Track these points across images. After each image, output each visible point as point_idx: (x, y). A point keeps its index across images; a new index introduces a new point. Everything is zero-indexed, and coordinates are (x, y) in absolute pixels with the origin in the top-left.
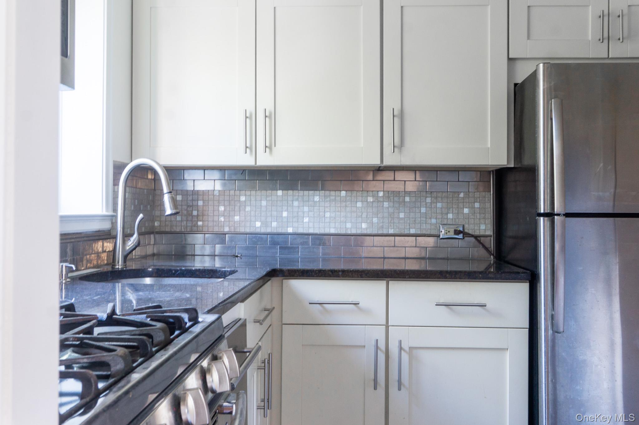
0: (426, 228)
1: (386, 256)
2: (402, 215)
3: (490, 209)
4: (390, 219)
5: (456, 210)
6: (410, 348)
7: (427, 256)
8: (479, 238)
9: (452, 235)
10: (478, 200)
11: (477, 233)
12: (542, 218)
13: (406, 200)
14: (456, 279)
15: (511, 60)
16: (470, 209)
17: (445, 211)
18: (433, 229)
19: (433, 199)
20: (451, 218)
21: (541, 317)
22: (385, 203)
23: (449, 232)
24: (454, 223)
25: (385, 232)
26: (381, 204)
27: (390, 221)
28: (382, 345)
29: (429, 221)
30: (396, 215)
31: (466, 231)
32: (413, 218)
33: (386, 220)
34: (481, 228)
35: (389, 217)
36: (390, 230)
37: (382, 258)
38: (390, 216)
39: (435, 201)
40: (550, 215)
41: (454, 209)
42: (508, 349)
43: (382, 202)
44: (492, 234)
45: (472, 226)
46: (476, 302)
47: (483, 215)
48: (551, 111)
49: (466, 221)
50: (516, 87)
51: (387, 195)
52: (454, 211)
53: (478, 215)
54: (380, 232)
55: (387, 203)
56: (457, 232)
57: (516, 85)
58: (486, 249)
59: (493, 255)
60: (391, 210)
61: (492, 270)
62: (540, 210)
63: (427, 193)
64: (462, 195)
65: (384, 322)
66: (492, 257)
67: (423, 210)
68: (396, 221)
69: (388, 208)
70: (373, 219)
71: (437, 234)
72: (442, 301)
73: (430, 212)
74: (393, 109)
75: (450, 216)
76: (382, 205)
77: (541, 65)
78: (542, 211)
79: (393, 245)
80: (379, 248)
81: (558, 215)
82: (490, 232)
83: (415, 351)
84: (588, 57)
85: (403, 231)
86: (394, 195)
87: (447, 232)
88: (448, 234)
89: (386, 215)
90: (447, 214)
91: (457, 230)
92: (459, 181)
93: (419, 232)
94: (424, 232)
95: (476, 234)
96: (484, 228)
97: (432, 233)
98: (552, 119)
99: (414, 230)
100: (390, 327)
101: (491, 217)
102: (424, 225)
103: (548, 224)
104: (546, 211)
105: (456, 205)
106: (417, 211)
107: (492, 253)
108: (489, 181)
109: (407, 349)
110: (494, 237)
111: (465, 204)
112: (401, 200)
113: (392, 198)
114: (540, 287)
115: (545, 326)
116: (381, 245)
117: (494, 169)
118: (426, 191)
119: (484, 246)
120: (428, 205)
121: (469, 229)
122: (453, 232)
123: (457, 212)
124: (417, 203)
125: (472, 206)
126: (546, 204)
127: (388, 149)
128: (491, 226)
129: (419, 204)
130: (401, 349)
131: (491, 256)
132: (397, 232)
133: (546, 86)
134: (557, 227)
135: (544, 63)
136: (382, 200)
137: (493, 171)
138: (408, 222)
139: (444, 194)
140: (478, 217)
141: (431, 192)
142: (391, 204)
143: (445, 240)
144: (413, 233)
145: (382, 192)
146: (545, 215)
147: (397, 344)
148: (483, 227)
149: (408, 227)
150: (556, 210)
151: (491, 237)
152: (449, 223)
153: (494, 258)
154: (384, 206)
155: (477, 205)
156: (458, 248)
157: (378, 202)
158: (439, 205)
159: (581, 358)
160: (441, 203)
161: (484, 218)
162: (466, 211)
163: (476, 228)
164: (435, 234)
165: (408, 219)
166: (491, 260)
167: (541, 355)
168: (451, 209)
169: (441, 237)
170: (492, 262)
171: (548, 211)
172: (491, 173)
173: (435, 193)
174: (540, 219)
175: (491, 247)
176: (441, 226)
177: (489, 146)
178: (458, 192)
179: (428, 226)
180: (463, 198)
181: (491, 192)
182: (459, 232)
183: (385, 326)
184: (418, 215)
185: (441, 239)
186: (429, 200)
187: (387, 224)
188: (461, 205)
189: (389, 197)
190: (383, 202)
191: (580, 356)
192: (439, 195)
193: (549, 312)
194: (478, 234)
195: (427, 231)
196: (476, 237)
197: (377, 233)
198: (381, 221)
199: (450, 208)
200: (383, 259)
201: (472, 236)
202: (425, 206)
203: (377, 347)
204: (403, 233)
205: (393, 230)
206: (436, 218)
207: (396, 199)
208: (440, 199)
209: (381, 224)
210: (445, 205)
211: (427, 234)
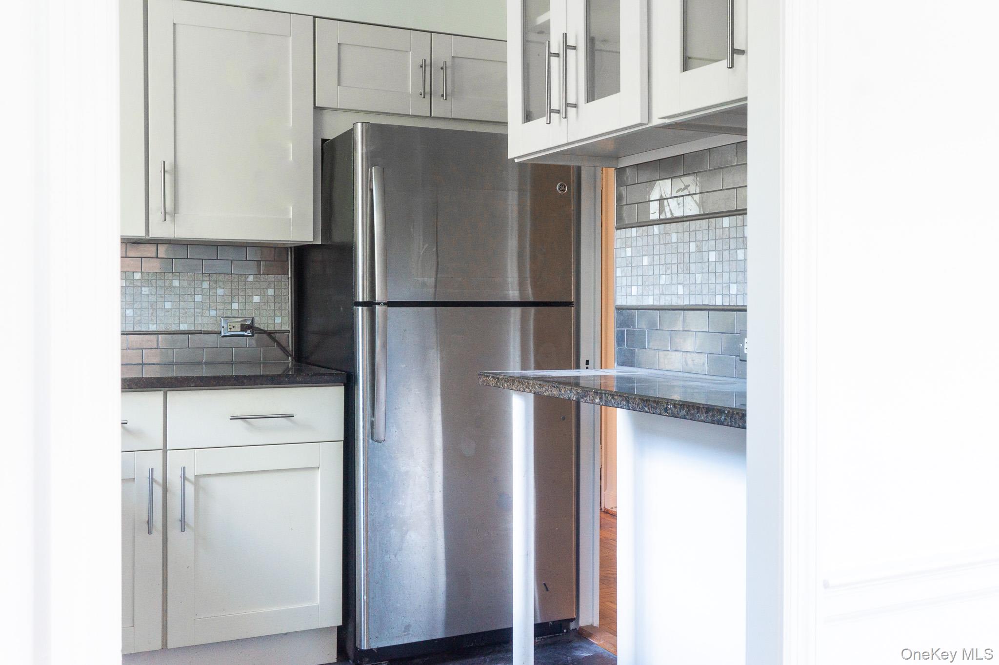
0: (202, 323)
1: (145, 361)
2: (168, 305)
3: (287, 297)
4: (151, 311)
5: (243, 298)
6: (196, 476)
7: (204, 361)
8: (273, 335)
9: (237, 331)
10: (272, 286)
11: (271, 328)
12: (360, 308)
13: (174, 285)
14: (256, 385)
15: (318, 110)
16: (261, 297)
17: (228, 299)
18: (211, 324)
19: (211, 283)
20: (236, 309)
21: (358, 425)
22: (143, 289)
23: (234, 327)
24: (240, 316)
25: (144, 328)
26: (138, 290)
27: (150, 313)
28: (158, 476)
29: (207, 313)
30: (160, 305)
31: (256, 325)
32: (184, 309)
33: (146, 313)
34: (276, 322)
35: (150, 308)
36: (151, 325)
37: (140, 364)
38: (151, 306)
39: (214, 286)
40: (370, 304)
41: (240, 297)
42: (319, 467)
43: (139, 287)
44: (289, 328)
45: (264, 320)
46: (281, 412)
47: (279, 305)
48: (371, 180)
49: (256, 313)
50: (324, 145)
51: (147, 277)
52: (241, 299)
53: (272, 305)
54: (137, 329)
55: (147, 289)
56: (244, 328)
57: (324, 141)
58: (284, 349)
59: (291, 356)
60: (153, 298)
61: (291, 373)
62: (359, 299)
63: (203, 274)
64: (251, 278)
65: (161, 446)
66: (290, 358)
67: (198, 298)
68: (160, 313)
69: (148, 295)
70: (127, 310)
71: (217, 330)
72: (238, 413)
73: (207, 301)
74: (164, 162)
75: (235, 306)
76: (140, 291)
77: (359, 125)
78: (361, 300)
79: (155, 346)
80: (135, 351)
81: (379, 304)
82: (287, 326)
83: (201, 480)
84: (408, 114)
85: (171, 327)
86: (156, 277)
87: (231, 327)
88: (233, 329)
89: (145, 305)
90: (231, 303)
91: (245, 324)
92: (246, 260)
93: (192, 329)
94: (199, 328)
95: (269, 329)
96: (280, 322)
97: (210, 330)
98: (372, 190)
99: (185, 325)
100: (168, 451)
101: (288, 308)
102: (200, 318)
103: (366, 314)
104: (365, 300)
105: (242, 291)
106: (190, 299)
107: (291, 353)
108: (285, 259)
109: (192, 478)
110: (292, 333)
111: (254, 290)
112: (167, 285)
113: (154, 281)
114: (358, 389)
115: (363, 435)
116: (138, 346)
117: (293, 245)
118: (202, 273)
119: (279, 344)
120: (205, 291)
121: (260, 323)
122: (239, 328)
123: (244, 301)
124: (189, 289)
125: (264, 292)
126: (365, 291)
127: (156, 216)
128: (289, 318)
129: (192, 289)
130: (184, 478)
131: (288, 357)
132: (161, 328)
133: (365, 150)
134: (378, 318)
135: (363, 123)
136: (139, 284)
137: (291, 248)
138: (178, 314)
139: (227, 277)
140: (272, 307)
141: (209, 274)
142: (153, 290)
143: (228, 338)
144: (184, 329)
145: (140, 274)
146: (364, 304)
147: (179, 473)
148: (278, 320)
149: (177, 321)
150: (377, 299)
151: (289, 332)
152: (233, 315)
153: (292, 360)
154: (143, 293)
155: (271, 292)
156: (247, 348)
157: (133, 287)
158: (220, 291)
159: (404, 469)
160: (223, 290)
161: (280, 309)
162: (256, 299)
163: (269, 321)
164: (215, 330)
165: (177, 310)
166: (288, 363)
167: (359, 470)
168: (237, 297)
169: (223, 334)
170: (290, 366)
171: (367, 299)
172: (289, 250)
173: (215, 275)
174: (358, 309)
175: (288, 346)
176: (222, 319)
177: (291, 217)
178: (246, 274)
179: (206, 320)
180: (252, 283)
181: (288, 274)
182: (247, 327)
183: (162, 451)
184: (191, 305)
185: (223, 336)
186: (206, 285)
187: (147, 318)
188: (249, 291)
189: (149, 280)
190: (141, 287)
191: (403, 467)
192: (221, 278)
193: (368, 418)
194: (273, 329)
195: (204, 326)
196: (269, 334)
197: (132, 330)
198: (139, 313)
199: (234, 296)
200: (141, 366)
201: (264, 332)
202: (200, 293)
203: (152, 480)
204: (170, 330)
205: (155, 326)
206: (216, 309)
207: (160, 283)
208: (221, 284)
209: (139, 318)
210: (228, 291)
211: (203, 331)
